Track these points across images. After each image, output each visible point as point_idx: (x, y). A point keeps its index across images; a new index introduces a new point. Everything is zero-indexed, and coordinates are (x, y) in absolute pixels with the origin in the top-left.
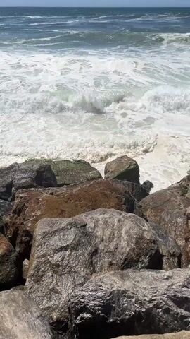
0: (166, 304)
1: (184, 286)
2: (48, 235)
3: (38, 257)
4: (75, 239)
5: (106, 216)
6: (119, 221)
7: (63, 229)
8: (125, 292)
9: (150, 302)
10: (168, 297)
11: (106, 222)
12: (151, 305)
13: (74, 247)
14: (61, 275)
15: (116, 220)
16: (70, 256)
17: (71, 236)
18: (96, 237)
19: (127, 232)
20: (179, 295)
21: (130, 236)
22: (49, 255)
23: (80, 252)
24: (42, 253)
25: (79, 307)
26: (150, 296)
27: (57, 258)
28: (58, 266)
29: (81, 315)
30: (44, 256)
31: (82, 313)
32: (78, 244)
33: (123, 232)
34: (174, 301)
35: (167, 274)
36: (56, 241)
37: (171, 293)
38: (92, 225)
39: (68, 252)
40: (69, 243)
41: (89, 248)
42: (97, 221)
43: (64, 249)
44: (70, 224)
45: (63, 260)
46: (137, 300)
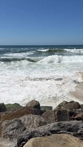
0: (48, 133)
1: (53, 127)
2: (7, 125)
3: (4, 133)
4: (17, 125)
5: (28, 116)
6: (33, 117)
7: (13, 122)
8: (36, 131)
9: (43, 133)
10: (49, 131)
11: (28, 119)
12: (44, 134)
13: (17, 128)
14: (13, 139)
15: (32, 117)
16: (16, 131)
17: (16, 124)
18: (25, 124)
19: (36, 121)
20: (52, 130)
21: (37, 122)
22: (8, 132)
23: (19, 130)
24: (5, 132)
25: (21, 140)
26: (43, 131)
27: (11, 132)
28: (11, 135)
29: (22, 143)
30: (6, 132)
31: (22, 142)
32: (19, 127)
33: (35, 121)
34: (50, 132)
35: (48, 125)
36: (10, 127)
37: (49, 129)
38: (23, 120)
39: (15, 130)
40: (15, 127)
41: (23, 128)
42: (25, 119)
43: (13, 129)
44: (15, 120)
45: (13, 133)
46: (40, 133)
